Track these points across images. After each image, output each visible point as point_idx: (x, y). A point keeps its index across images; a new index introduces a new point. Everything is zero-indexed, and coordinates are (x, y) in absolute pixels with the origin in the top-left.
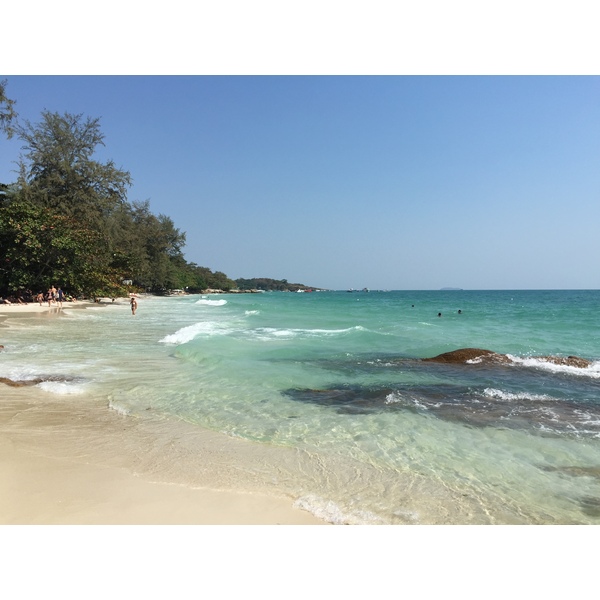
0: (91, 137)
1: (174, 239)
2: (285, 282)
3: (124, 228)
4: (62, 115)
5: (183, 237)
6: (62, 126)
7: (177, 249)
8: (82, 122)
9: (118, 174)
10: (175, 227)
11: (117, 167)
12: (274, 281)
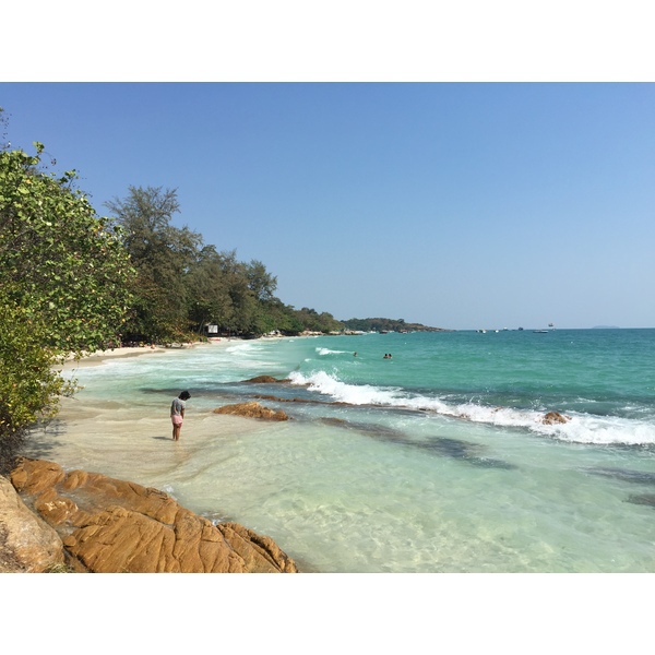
0: (169, 206)
1: (266, 284)
2: (402, 322)
3: (212, 277)
4: (145, 189)
5: (274, 281)
6: (145, 198)
7: (270, 293)
8: (162, 194)
9: (192, 236)
10: (267, 271)
11: (191, 230)
12: (390, 321)
